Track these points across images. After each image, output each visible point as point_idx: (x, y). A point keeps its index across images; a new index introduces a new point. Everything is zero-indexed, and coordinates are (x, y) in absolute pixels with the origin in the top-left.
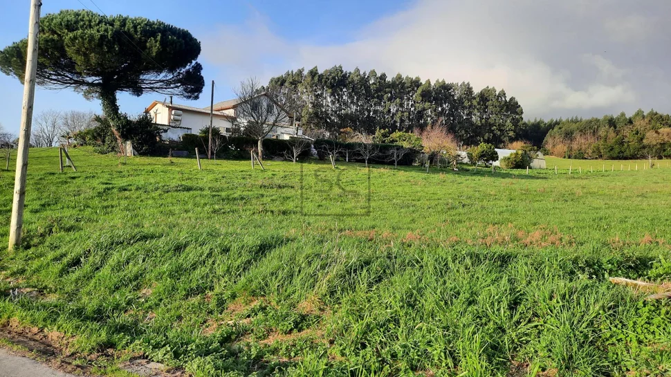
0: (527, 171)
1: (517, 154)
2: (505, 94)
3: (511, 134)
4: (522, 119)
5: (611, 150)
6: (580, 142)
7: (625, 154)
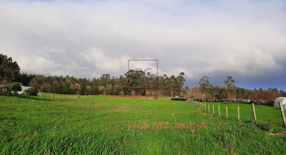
2: (12, 59)
4: (19, 72)
5: (58, 90)
6: (47, 85)
7: (62, 92)
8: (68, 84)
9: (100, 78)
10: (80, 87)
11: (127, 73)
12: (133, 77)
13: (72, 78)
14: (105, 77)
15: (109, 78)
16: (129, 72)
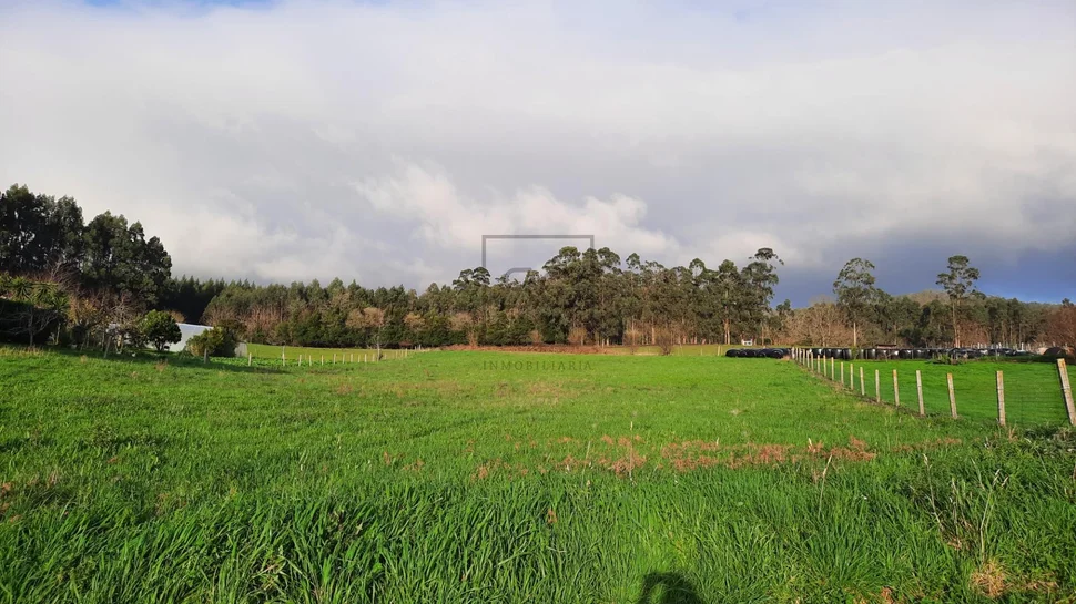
2: (141, 230)
3: (151, 298)
4: (170, 274)
5: (304, 333)
6: (266, 318)
7: (322, 340)
8: (338, 310)
9: (454, 282)
10: (381, 319)
11: (553, 261)
12: (575, 274)
13: (355, 287)
14: (470, 278)
15: (487, 281)
16: (560, 256)
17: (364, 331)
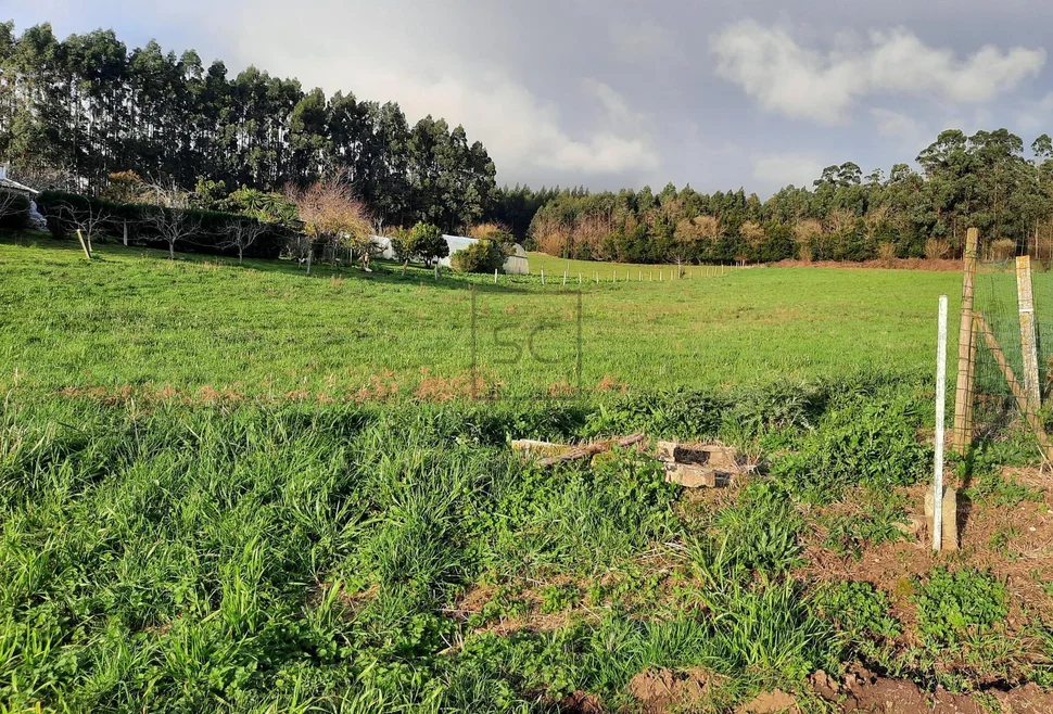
0: (495, 278)
1: (480, 246)
2: (464, 135)
3: (476, 209)
4: (494, 183)
5: (630, 247)
6: (586, 231)
7: (649, 256)
8: (667, 220)
9: (816, 183)
10: (714, 230)
11: (930, 150)
12: (957, 168)
13: (688, 192)
14: (835, 177)
15: (857, 180)
16: (939, 143)
17: (694, 245)
